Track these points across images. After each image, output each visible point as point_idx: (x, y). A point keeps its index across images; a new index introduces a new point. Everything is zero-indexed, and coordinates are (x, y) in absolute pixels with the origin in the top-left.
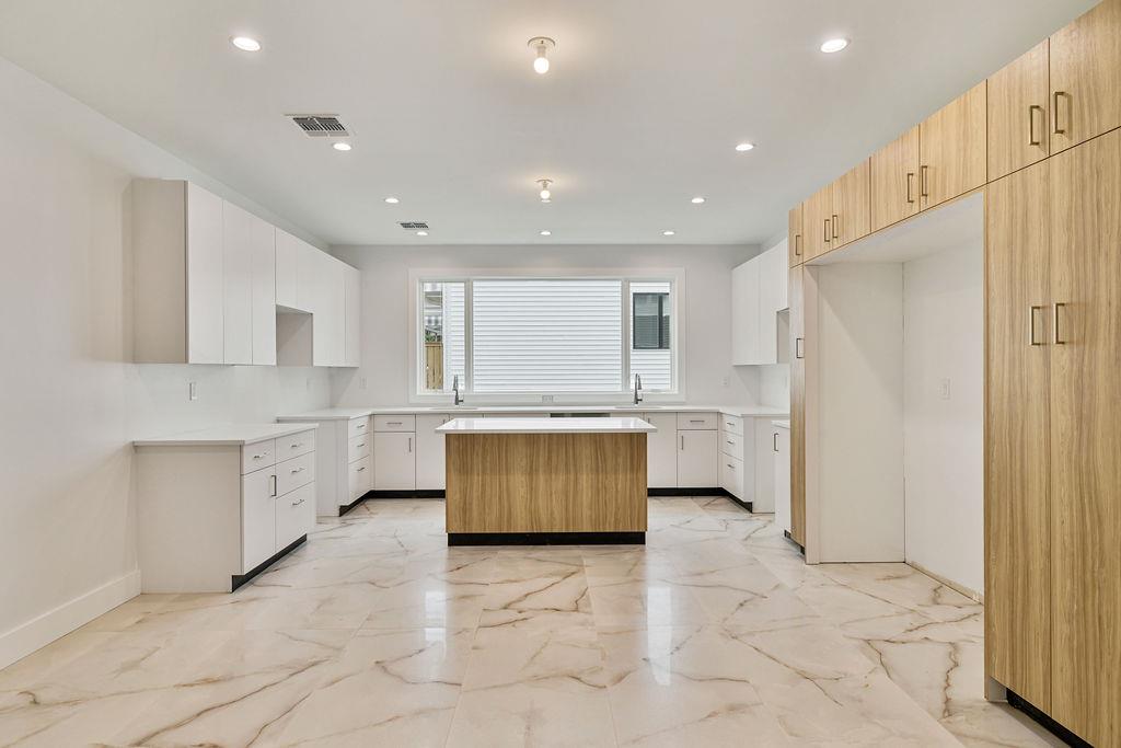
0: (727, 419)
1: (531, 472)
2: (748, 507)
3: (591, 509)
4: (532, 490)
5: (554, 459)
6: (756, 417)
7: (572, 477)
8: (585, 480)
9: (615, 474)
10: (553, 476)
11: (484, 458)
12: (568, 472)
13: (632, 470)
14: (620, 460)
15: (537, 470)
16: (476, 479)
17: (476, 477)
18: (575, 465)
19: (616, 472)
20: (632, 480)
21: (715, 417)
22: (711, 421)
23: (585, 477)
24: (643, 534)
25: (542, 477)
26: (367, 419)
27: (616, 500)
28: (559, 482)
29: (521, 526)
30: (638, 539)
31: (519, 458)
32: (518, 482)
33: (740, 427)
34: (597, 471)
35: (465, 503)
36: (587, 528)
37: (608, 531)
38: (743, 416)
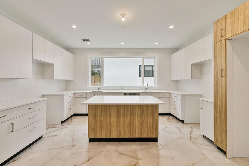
0: (173, 95)
1: (118, 116)
2: (182, 122)
3: (139, 129)
4: (118, 122)
5: (126, 112)
6: (185, 95)
7: (132, 118)
8: (137, 119)
9: (147, 117)
10: (126, 118)
11: (101, 111)
12: (131, 116)
13: (153, 116)
14: (149, 113)
15: (120, 116)
16: (99, 119)
17: (98, 118)
18: (133, 114)
19: (148, 117)
20: (153, 120)
21: (169, 94)
22: (168, 95)
23: (137, 118)
24: (157, 138)
25: (121, 118)
26: (73, 94)
27: (148, 126)
28: (128, 120)
29: (114, 135)
30: (155, 140)
31: (114, 112)
32: (113, 120)
33: (180, 98)
34: (141, 117)
35: (95, 127)
36: (137, 136)
37: (145, 137)
38: (181, 95)
